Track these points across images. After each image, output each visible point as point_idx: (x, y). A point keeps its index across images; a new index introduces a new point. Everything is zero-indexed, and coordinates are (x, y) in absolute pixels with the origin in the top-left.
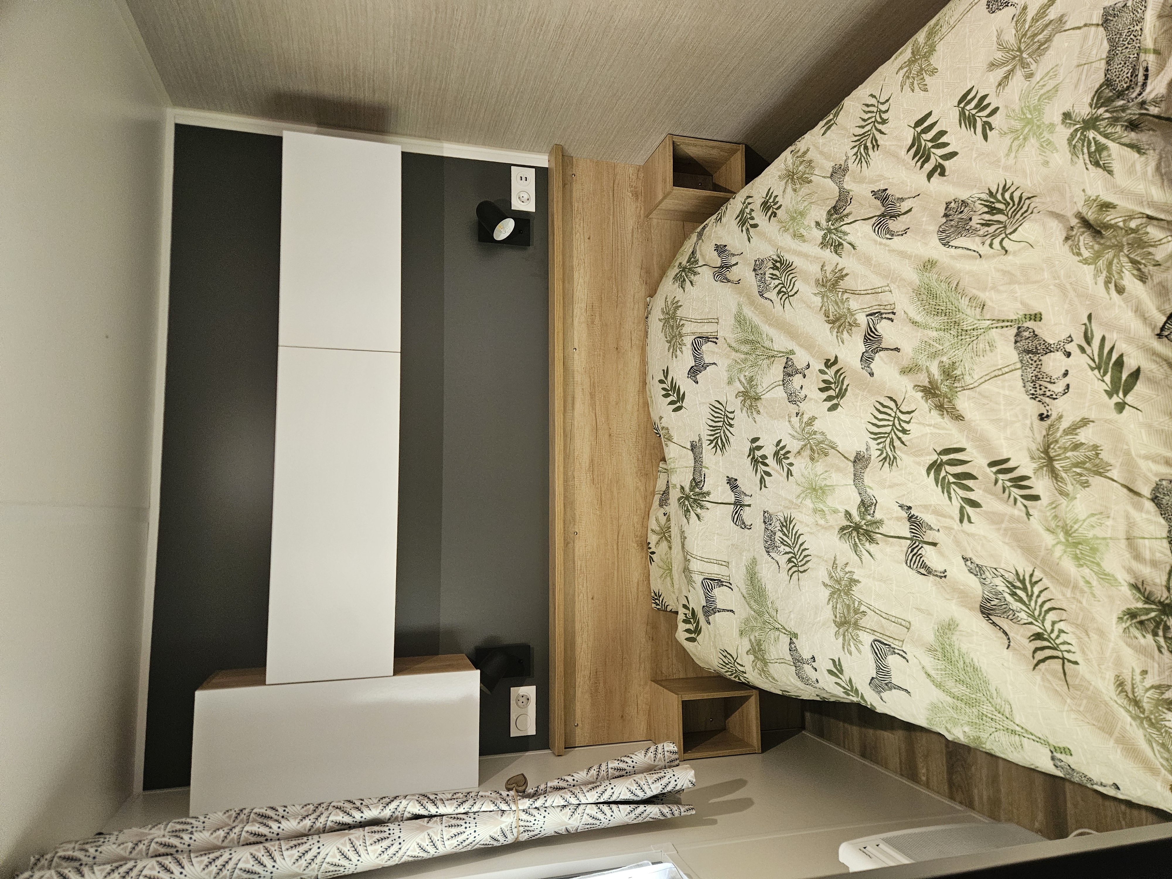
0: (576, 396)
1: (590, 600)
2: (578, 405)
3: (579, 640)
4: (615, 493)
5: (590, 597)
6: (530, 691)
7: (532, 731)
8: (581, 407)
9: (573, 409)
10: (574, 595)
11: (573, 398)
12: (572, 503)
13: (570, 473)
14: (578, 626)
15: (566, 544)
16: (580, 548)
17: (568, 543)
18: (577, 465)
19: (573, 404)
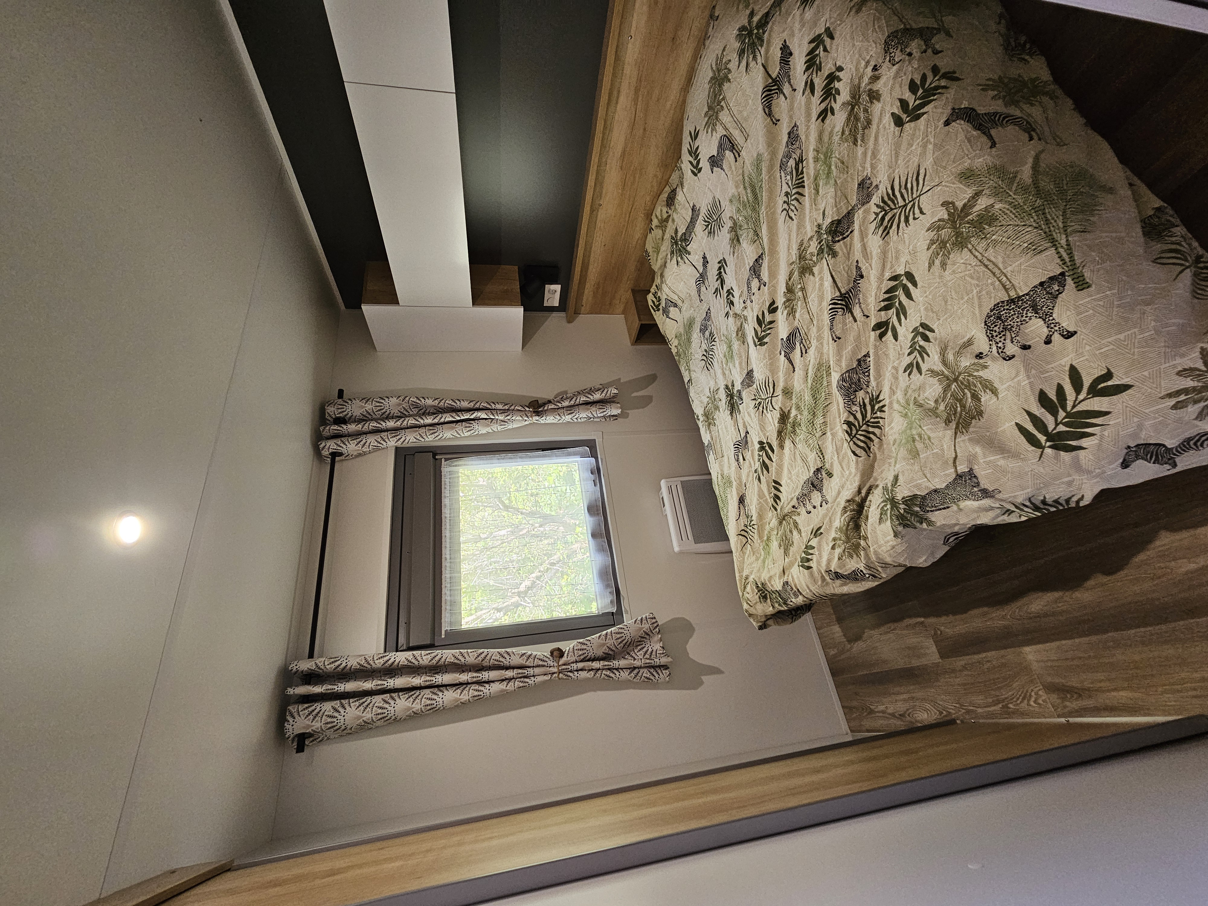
0: (622, 90)
1: (602, 247)
2: (622, 99)
3: (591, 267)
4: (637, 179)
5: (603, 244)
6: (557, 288)
7: (556, 304)
8: (624, 101)
9: (617, 103)
10: (592, 243)
11: (619, 92)
12: (601, 184)
13: (604, 160)
14: (592, 259)
15: (592, 211)
16: (602, 215)
17: (594, 210)
18: (611, 154)
19: (618, 98)
